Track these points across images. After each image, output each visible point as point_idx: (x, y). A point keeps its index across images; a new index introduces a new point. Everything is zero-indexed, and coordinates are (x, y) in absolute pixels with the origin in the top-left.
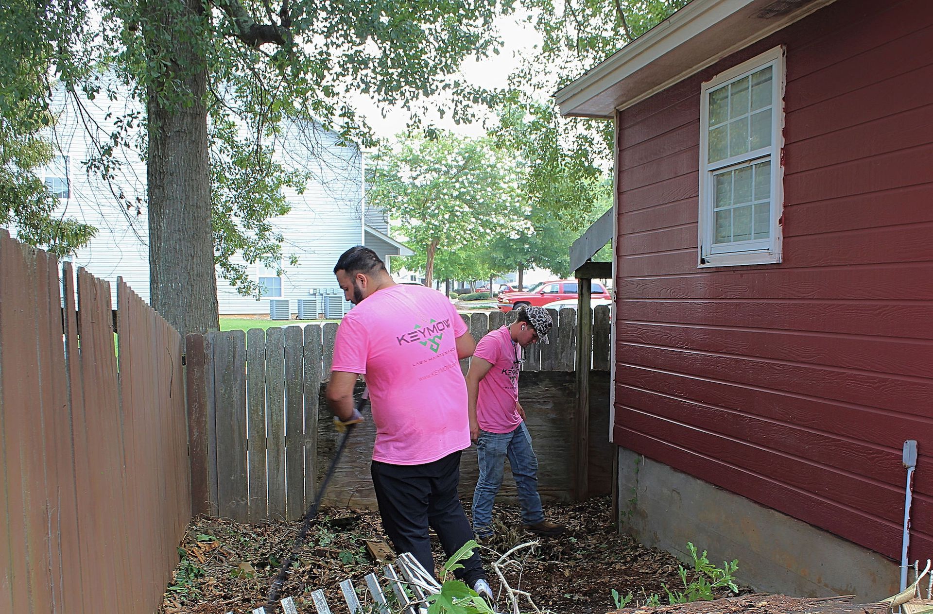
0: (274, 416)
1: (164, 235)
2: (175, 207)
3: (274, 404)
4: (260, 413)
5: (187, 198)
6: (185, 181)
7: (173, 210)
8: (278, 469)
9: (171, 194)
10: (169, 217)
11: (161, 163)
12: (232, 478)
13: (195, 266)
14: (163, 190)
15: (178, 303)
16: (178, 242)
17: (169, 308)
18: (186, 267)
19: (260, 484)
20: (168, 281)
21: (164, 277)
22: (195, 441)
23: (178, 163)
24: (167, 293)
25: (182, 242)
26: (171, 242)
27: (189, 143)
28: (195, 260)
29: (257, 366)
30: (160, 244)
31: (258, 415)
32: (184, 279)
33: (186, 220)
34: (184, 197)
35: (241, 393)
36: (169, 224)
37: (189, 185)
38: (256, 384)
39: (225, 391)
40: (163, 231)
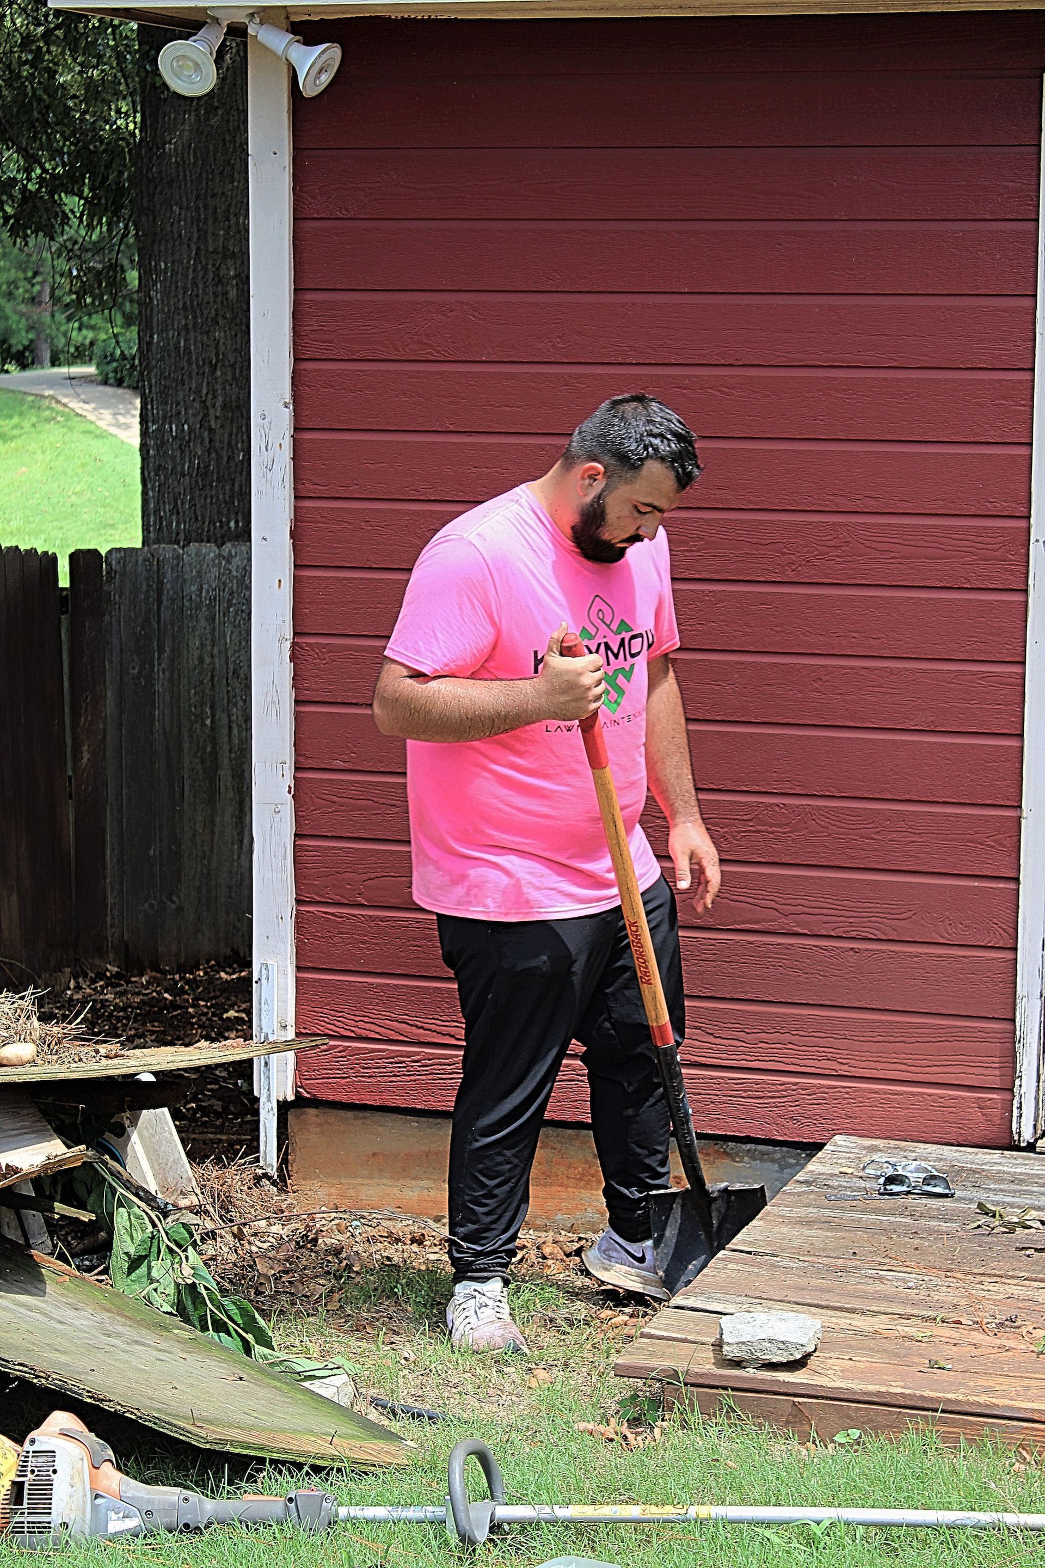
0: (235, 731)
1: (157, 318)
2: (177, 257)
3: (235, 704)
4: (208, 722)
5: (202, 235)
6: (198, 198)
7: (173, 263)
8: (241, 842)
9: (168, 226)
10: (165, 279)
11: (151, 159)
12: (152, 853)
13: (218, 387)
14: (155, 218)
15: (183, 467)
16: (183, 333)
17: (166, 478)
18: (198, 391)
19: (205, 871)
20: (164, 418)
21: (157, 408)
22: (84, 771)
23: (183, 158)
24: (163, 444)
25: (192, 334)
26: (171, 333)
27: (207, 112)
28: (219, 373)
29: (203, 623)
30: (152, 337)
31: (204, 724)
32: (194, 415)
33: (201, 286)
34: (196, 235)
35: (171, 677)
36: (166, 294)
37: (206, 207)
38: (201, 660)
39: (140, 672)
40: (155, 310)
